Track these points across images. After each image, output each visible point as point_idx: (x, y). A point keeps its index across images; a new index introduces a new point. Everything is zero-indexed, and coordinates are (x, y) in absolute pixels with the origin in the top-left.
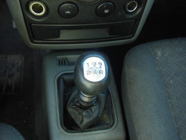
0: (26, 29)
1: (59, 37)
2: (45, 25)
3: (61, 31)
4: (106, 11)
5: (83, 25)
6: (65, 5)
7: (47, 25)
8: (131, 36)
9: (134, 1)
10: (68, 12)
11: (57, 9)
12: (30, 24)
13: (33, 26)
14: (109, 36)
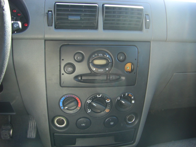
0: (49, 137)
1: (75, 144)
2: (65, 134)
3: (77, 139)
4: (112, 123)
5: (94, 134)
6: (81, 119)
7: (67, 134)
8: (132, 142)
9: (132, 115)
10: (83, 125)
11: (75, 122)
12: (53, 134)
13: (55, 135)
14: (114, 143)
